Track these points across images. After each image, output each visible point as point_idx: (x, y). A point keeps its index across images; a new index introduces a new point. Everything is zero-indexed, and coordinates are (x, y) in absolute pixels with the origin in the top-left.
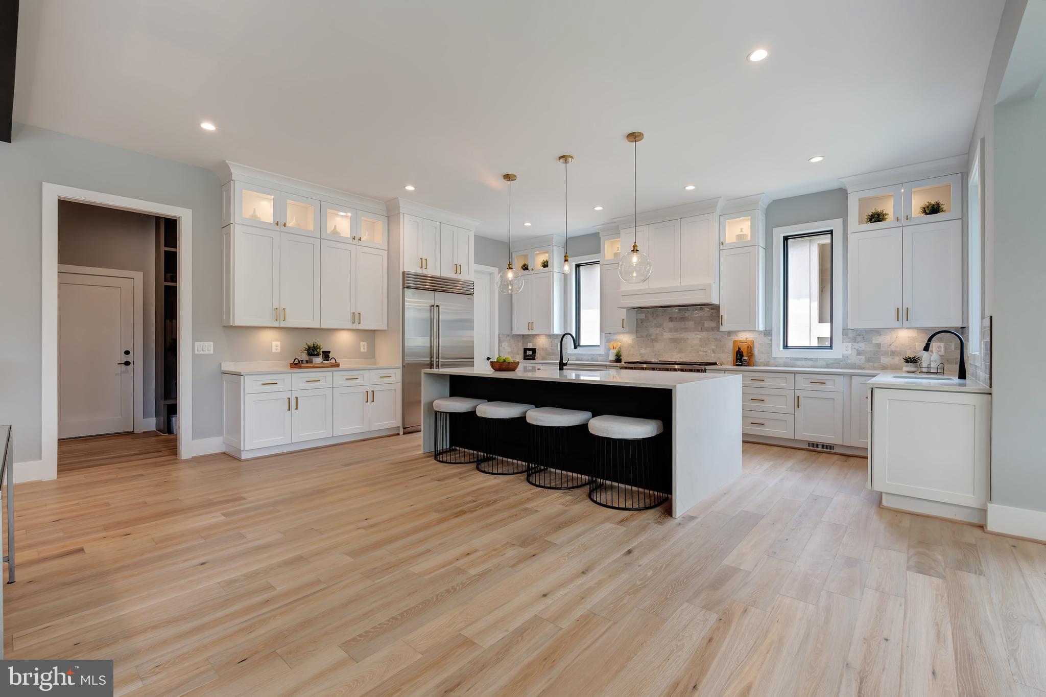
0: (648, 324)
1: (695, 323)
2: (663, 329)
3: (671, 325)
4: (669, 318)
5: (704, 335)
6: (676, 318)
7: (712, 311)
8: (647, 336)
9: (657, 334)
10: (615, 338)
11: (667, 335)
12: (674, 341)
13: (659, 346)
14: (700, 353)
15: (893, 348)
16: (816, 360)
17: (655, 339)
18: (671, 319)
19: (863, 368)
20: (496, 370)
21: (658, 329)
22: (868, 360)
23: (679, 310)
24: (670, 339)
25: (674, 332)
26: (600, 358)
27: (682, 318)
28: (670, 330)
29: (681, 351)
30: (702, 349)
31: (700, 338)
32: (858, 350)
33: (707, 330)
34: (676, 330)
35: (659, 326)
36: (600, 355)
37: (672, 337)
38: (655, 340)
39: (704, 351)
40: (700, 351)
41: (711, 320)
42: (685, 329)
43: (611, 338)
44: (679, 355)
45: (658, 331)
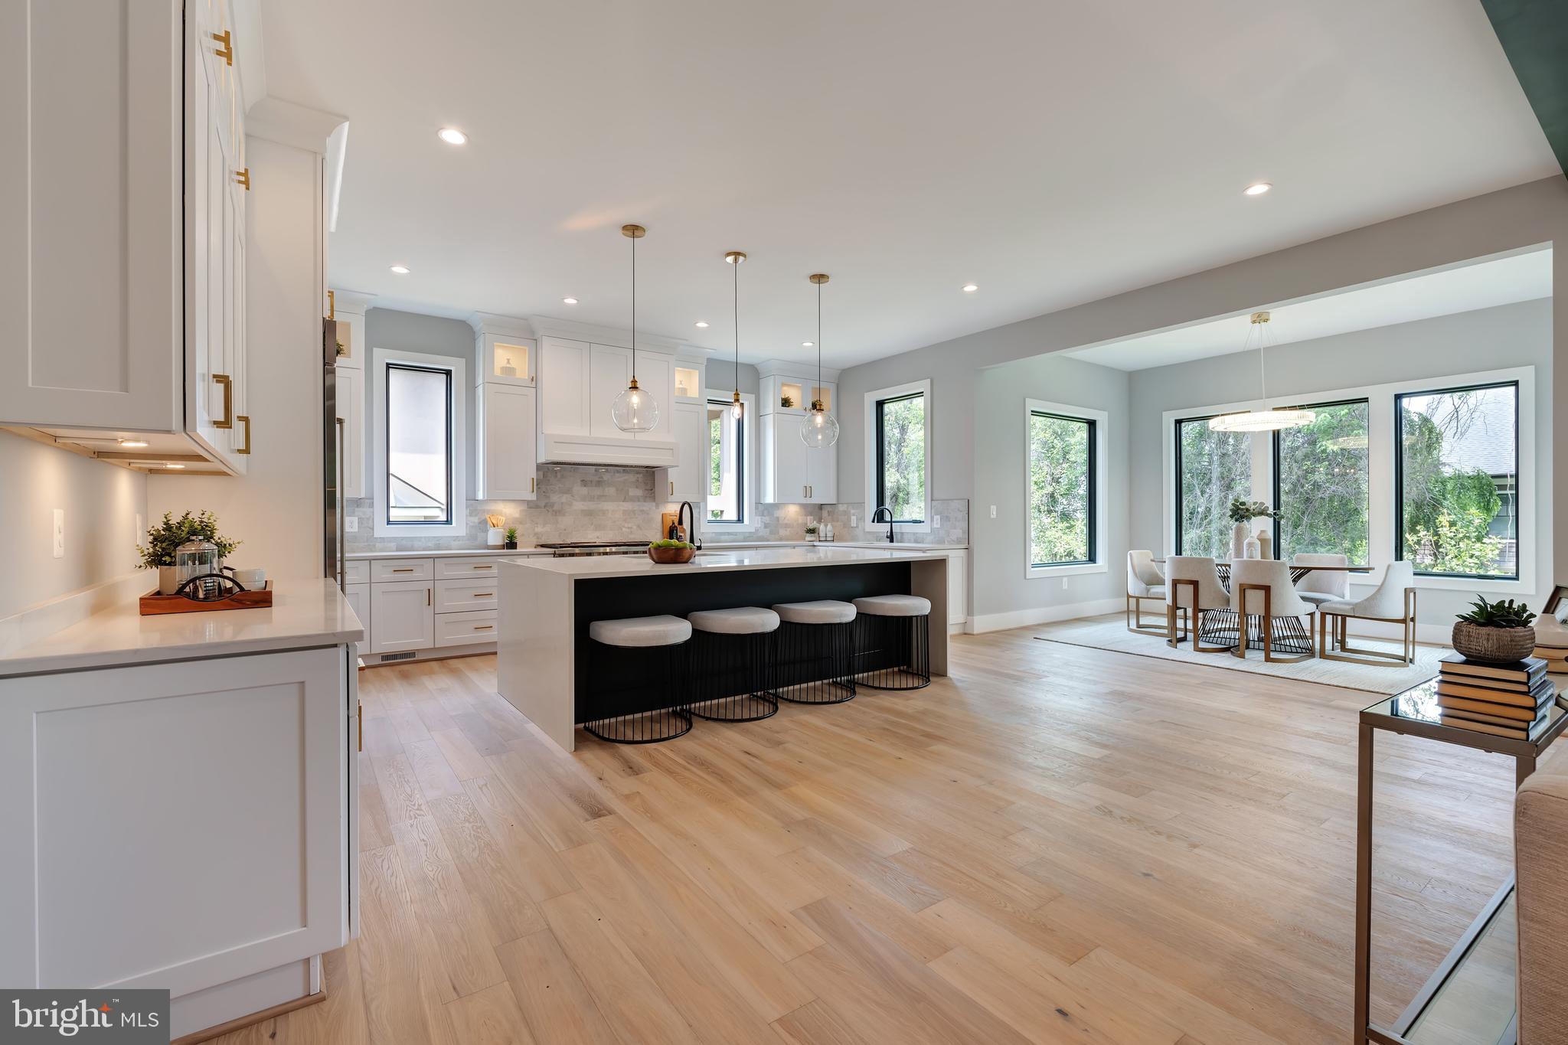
0: (548, 487)
1: (617, 490)
2: (572, 496)
3: (584, 490)
4: (582, 481)
5: (627, 506)
6: (591, 481)
7: (638, 475)
8: (545, 507)
9: (562, 503)
10: (488, 508)
11: (579, 506)
12: (589, 513)
13: (566, 521)
14: (624, 529)
15: (786, 521)
16: (735, 534)
17: (559, 511)
18: (584, 483)
19: (768, 541)
20: (656, 563)
21: (565, 496)
22: (771, 533)
23: (596, 471)
24: (582, 511)
25: (590, 501)
26: (454, 544)
27: (599, 482)
28: (584, 499)
29: (598, 528)
30: (626, 525)
31: (624, 510)
32: (765, 523)
33: (633, 499)
34: (592, 499)
35: (568, 491)
36: (457, 538)
37: (585, 508)
38: (559, 513)
39: (628, 528)
40: (624, 527)
41: (637, 487)
42: (601, 498)
43: (478, 508)
44: (598, 534)
45: (565, 498)
